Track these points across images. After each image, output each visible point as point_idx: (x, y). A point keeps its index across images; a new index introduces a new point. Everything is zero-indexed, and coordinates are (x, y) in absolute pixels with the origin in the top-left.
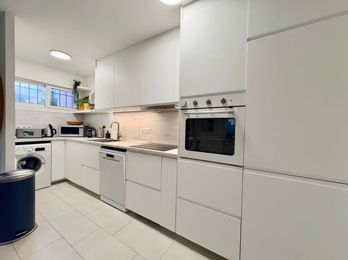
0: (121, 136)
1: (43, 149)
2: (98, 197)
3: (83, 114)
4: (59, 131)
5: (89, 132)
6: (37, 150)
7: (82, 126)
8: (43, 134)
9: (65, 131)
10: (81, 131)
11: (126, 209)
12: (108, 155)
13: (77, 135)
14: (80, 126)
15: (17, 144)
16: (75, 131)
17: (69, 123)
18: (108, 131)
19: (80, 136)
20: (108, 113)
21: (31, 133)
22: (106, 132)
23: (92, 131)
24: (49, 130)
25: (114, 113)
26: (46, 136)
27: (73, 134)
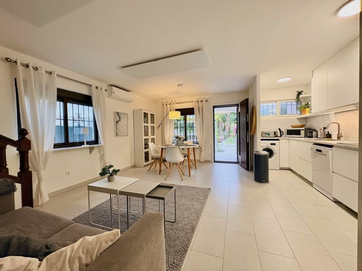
0: (342, 136)
1: (274, 144)
2: (311, 184)
3: (306, 118)
4: (285, 132)
5: (310, 133)
6: (271, 144)
7: (303, 128)
8: (275, 134)
9: (290, 132)
10: (303, 133)
11: (334, 198)
12: (317, 150)
13: (299, 136)
14: (301, 129)
15: (262, 140)
16: (297, 133)
17: (292, 126)
18: (328, 132)
19: (301, 136)
20: (328, 115)
21: (269, 134)
22: (327, 133)
23: (312, 132)
24: (279, 132)
25: (335, 113)
26: (277, 136)
27: (296, 134)
